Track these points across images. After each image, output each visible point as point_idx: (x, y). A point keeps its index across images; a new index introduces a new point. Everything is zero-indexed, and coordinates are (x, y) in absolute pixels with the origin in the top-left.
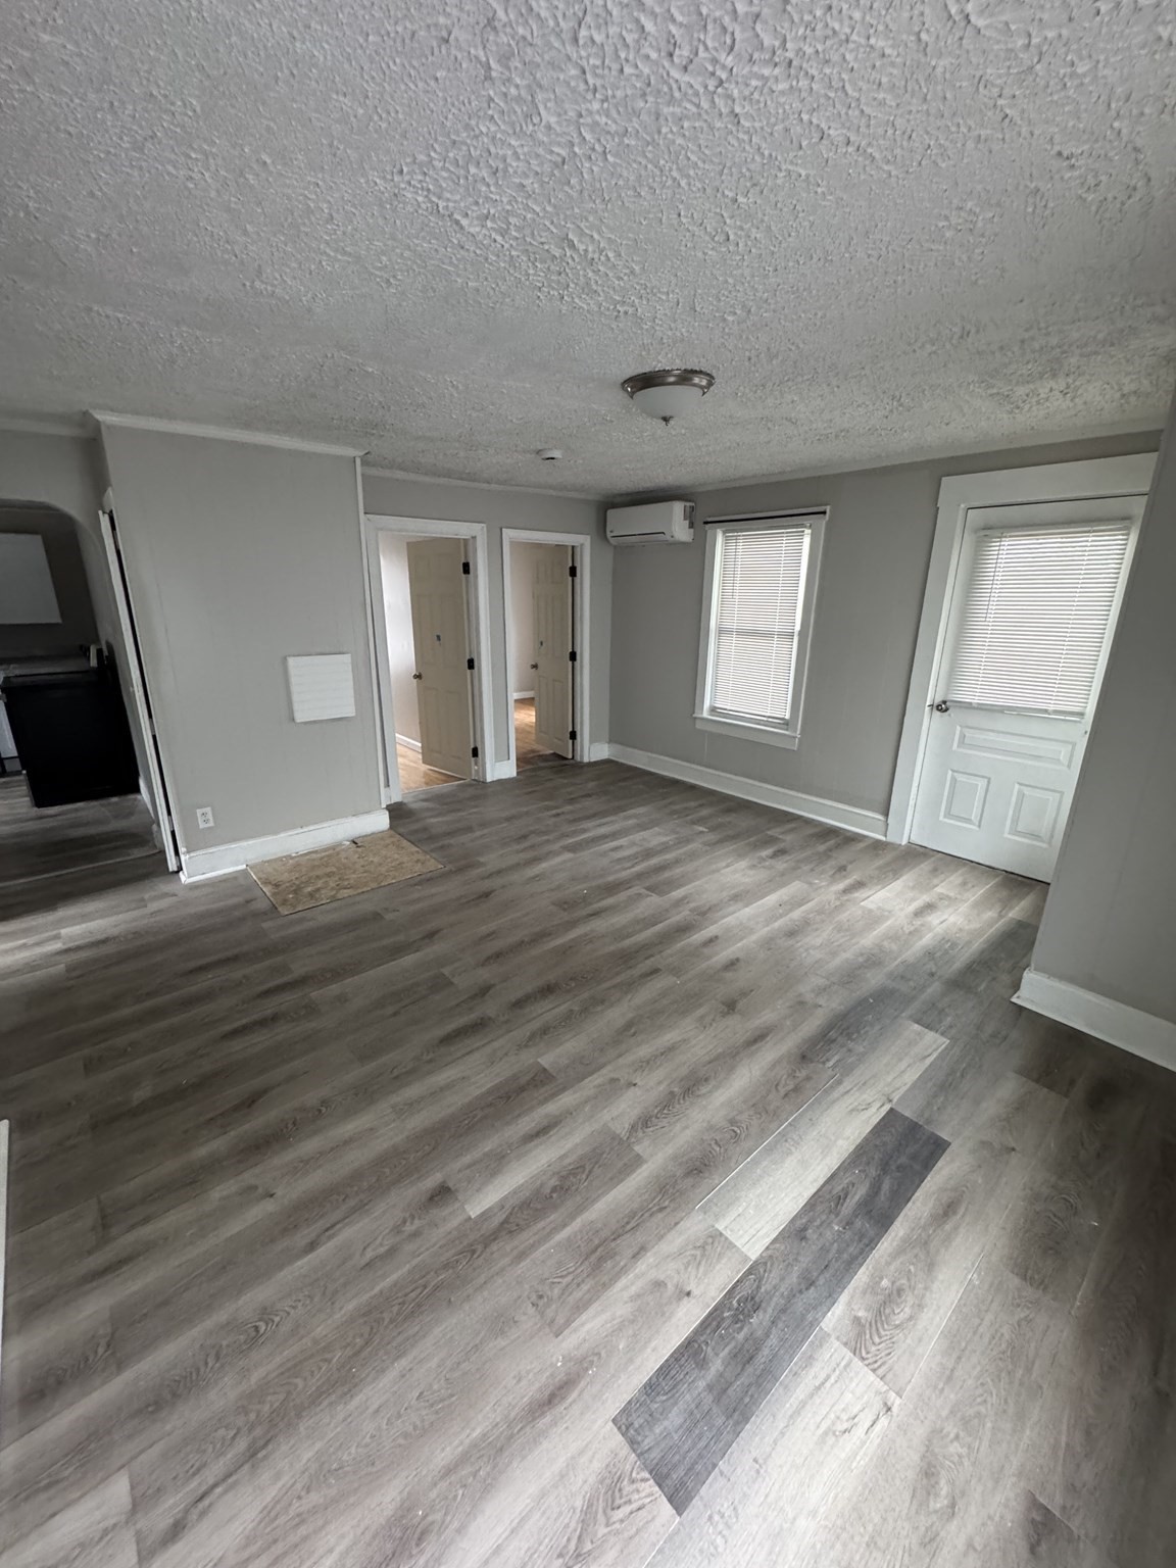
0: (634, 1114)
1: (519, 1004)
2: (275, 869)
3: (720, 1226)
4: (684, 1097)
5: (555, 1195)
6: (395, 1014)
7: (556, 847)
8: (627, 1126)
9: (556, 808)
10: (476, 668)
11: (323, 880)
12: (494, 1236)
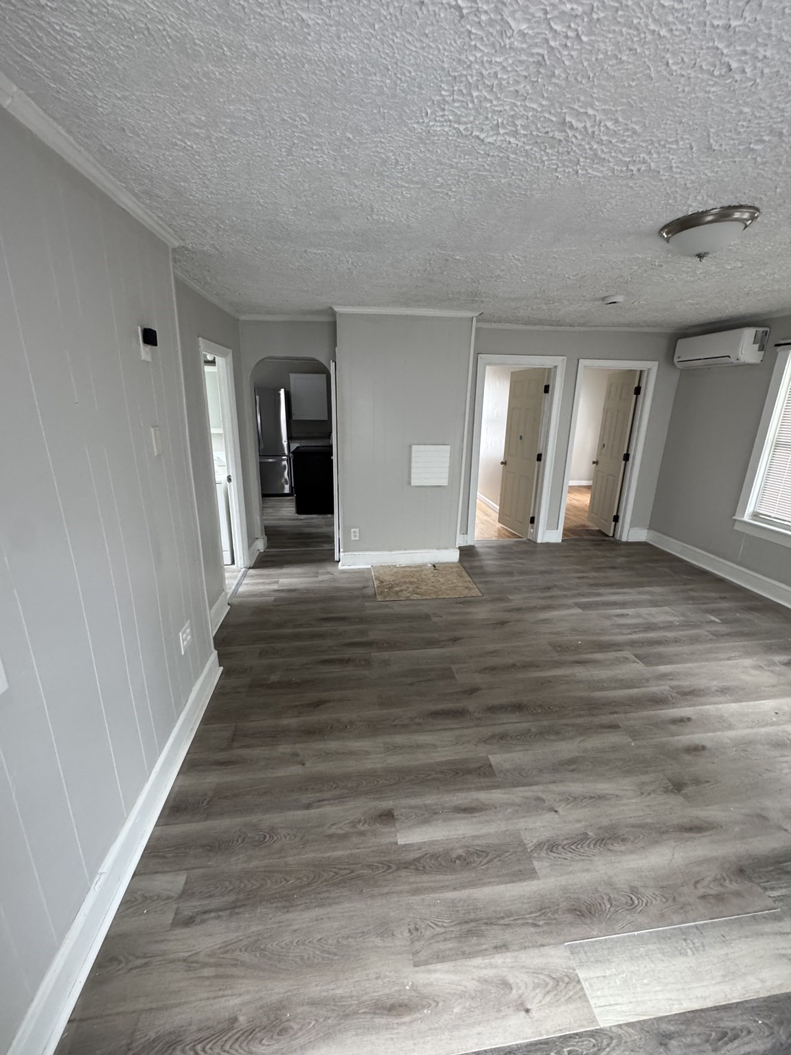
0: (546, 834)
1: (492, 709)
2: (385, 572)
3: (582, 974)
4: (596, 843)
5: (457, 862)
6: (412, 684)
7: (571, 601)
8: (535, 841)
9: (583, 572)
10: (542, 461)
11: (408, 585)
12: (405, 865)
